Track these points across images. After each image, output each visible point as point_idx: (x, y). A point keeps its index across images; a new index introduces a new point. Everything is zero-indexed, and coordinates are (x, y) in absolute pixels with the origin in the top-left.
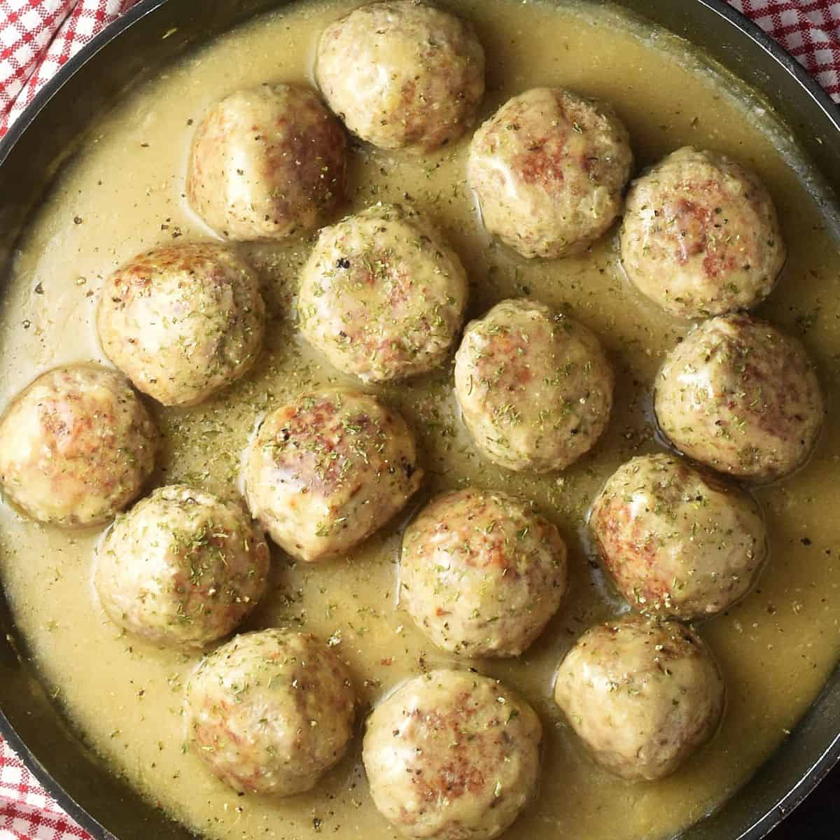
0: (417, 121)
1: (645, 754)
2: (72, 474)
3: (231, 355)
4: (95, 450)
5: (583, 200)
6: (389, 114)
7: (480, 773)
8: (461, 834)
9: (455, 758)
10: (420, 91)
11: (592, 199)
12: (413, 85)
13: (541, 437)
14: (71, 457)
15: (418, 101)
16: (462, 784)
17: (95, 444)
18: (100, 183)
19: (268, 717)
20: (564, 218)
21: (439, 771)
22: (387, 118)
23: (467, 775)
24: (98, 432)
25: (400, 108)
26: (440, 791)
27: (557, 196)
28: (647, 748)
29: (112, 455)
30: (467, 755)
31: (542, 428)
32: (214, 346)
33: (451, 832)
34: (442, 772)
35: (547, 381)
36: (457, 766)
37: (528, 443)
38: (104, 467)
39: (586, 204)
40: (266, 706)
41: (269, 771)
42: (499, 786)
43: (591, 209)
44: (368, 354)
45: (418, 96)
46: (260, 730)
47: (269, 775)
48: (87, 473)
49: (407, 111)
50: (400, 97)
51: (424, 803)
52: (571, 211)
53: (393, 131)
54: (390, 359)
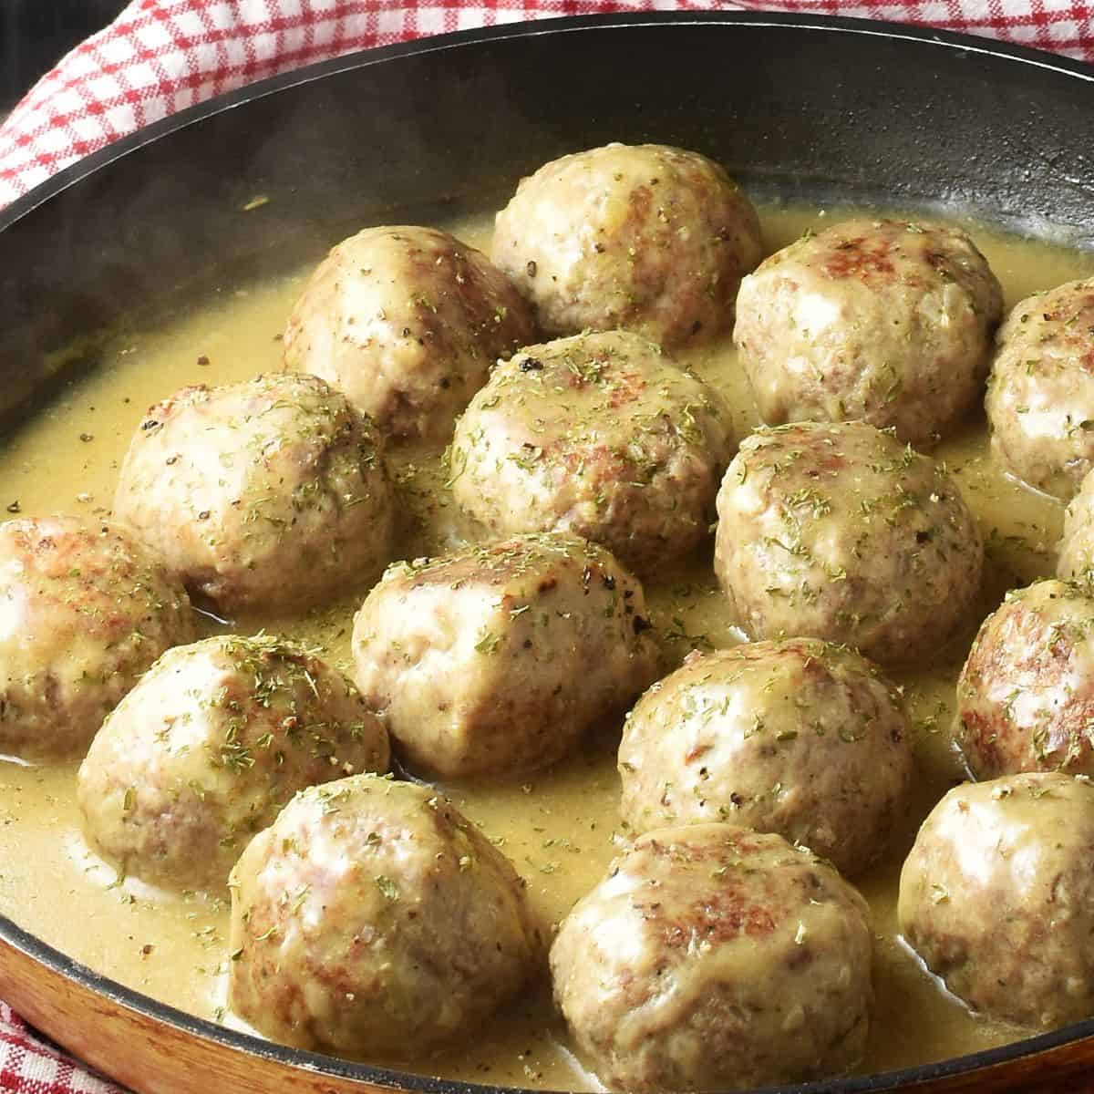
0: (655, 257)
1: (1067, 890)
2: (56, 600)
3: (338, 482)
4: (98, 572)
5: (927, 297)
6: (609, 234)
7: (766, 914)
8: (732, 1016)
9: (721, 891)
10: (659, 204)
11: (941, 296)
12: (650, 195)
13: (865, 536)
14: (59, 576)
15: (656, 223)
16: (736, 926)
17: (99, 564)
18: (127, 401)
19: (384, 834)
20: (896, 323)
21: (693, 906)
22: (606, 242)
23: (744, 915)
24: (107, 553)
25: (626, 226)
26: (694, 932)
27: (884, 290)
28: (1070, 875)
29: (126, 587)
30: (745, 890)
31: (867, 520)
32: (311, 452)
33: (716, 1011)
34: (699, 908)
35: (874, 468)
36: (725, 901)
37: (843, 544)
38: (111, 597)
39: (932, 304)
40: (381, 819)
41: (380, 936)
42: (802, 931)
43: (940, 312)
44: (572, 469)
45: (656, 213)
46: (366, 853)
47: (379, 943)
48: (82, 599)
49: (637, 233)
50: (626, 207)
51: (664, 952)
52: (906, 312)
53: (614, 269)
54: (608, 477)
